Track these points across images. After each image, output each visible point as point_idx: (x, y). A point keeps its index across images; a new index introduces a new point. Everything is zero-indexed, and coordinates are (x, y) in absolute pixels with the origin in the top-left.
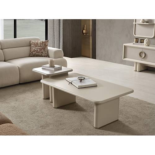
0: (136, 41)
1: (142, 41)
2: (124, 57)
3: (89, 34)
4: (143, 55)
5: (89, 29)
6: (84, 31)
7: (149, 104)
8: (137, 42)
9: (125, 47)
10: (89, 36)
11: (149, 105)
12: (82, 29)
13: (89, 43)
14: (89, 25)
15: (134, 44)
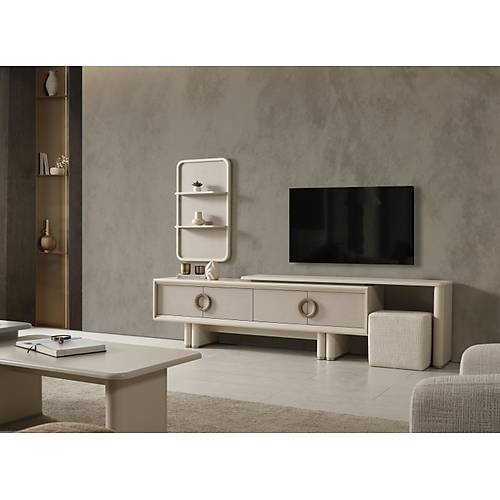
0: (185, 271)
1: (200, 271)
2: (157, 314)
3: (61, 248)
4: (206, 304)
5: (61, 231)
6: (45, 242)
7: (238, 402)
8: (187, 272)
9: (157, 285)
10: (61, 256)
11: (237, 405)
12: (38, 235)
13: (61, 278)
14: (61, 220)
15: (179, 277)
